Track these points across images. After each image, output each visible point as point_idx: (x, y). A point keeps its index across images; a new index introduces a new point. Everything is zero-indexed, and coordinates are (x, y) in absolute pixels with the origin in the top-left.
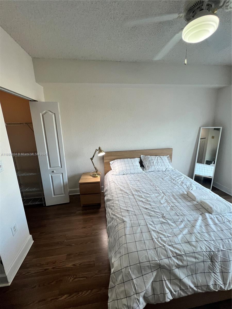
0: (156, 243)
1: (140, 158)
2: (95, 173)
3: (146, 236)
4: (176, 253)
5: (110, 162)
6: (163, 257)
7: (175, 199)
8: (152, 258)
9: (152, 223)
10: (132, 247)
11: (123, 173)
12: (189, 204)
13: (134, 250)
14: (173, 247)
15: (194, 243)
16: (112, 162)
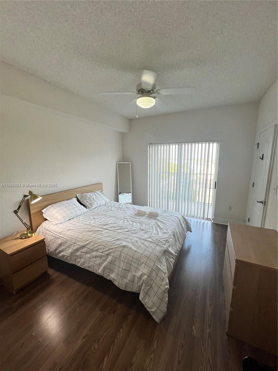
0: (155, 242)
1: (77, 197)
2: (26, 232)
3: (147, 243)
4: (166, 240)
5: (42, 211)
6: (164, 246)
7: (135, 218)
8: (160, 250)
9: (141, 236)
10: (147, 253)
11: (69, 218)
12: (144, 217)
13: (149, 253)
14: (162, 239)
15: (167, 232)
16: (45, 209)
